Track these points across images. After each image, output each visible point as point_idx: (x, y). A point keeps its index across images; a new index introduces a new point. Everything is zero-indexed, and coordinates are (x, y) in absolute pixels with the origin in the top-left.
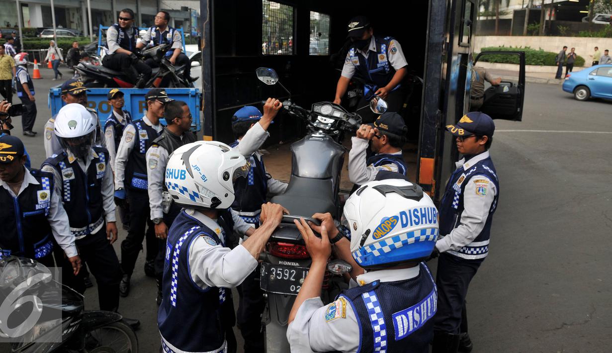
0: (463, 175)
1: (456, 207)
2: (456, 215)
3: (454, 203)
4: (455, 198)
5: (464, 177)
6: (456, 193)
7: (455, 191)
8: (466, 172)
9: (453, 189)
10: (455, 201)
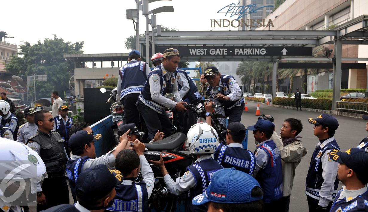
0: (321, 151)
1: (317, 170)
2: (317, 175)
3: (316, 168)
4: (316, 165)
5: (321, 152)
6: (317, 162)
7: (316, 161)
8: (322, 149)
9: (315, 160)
10: (316, 167)
